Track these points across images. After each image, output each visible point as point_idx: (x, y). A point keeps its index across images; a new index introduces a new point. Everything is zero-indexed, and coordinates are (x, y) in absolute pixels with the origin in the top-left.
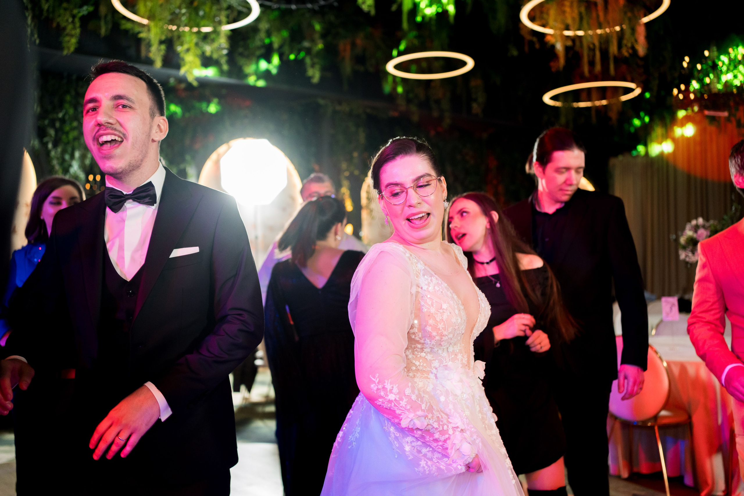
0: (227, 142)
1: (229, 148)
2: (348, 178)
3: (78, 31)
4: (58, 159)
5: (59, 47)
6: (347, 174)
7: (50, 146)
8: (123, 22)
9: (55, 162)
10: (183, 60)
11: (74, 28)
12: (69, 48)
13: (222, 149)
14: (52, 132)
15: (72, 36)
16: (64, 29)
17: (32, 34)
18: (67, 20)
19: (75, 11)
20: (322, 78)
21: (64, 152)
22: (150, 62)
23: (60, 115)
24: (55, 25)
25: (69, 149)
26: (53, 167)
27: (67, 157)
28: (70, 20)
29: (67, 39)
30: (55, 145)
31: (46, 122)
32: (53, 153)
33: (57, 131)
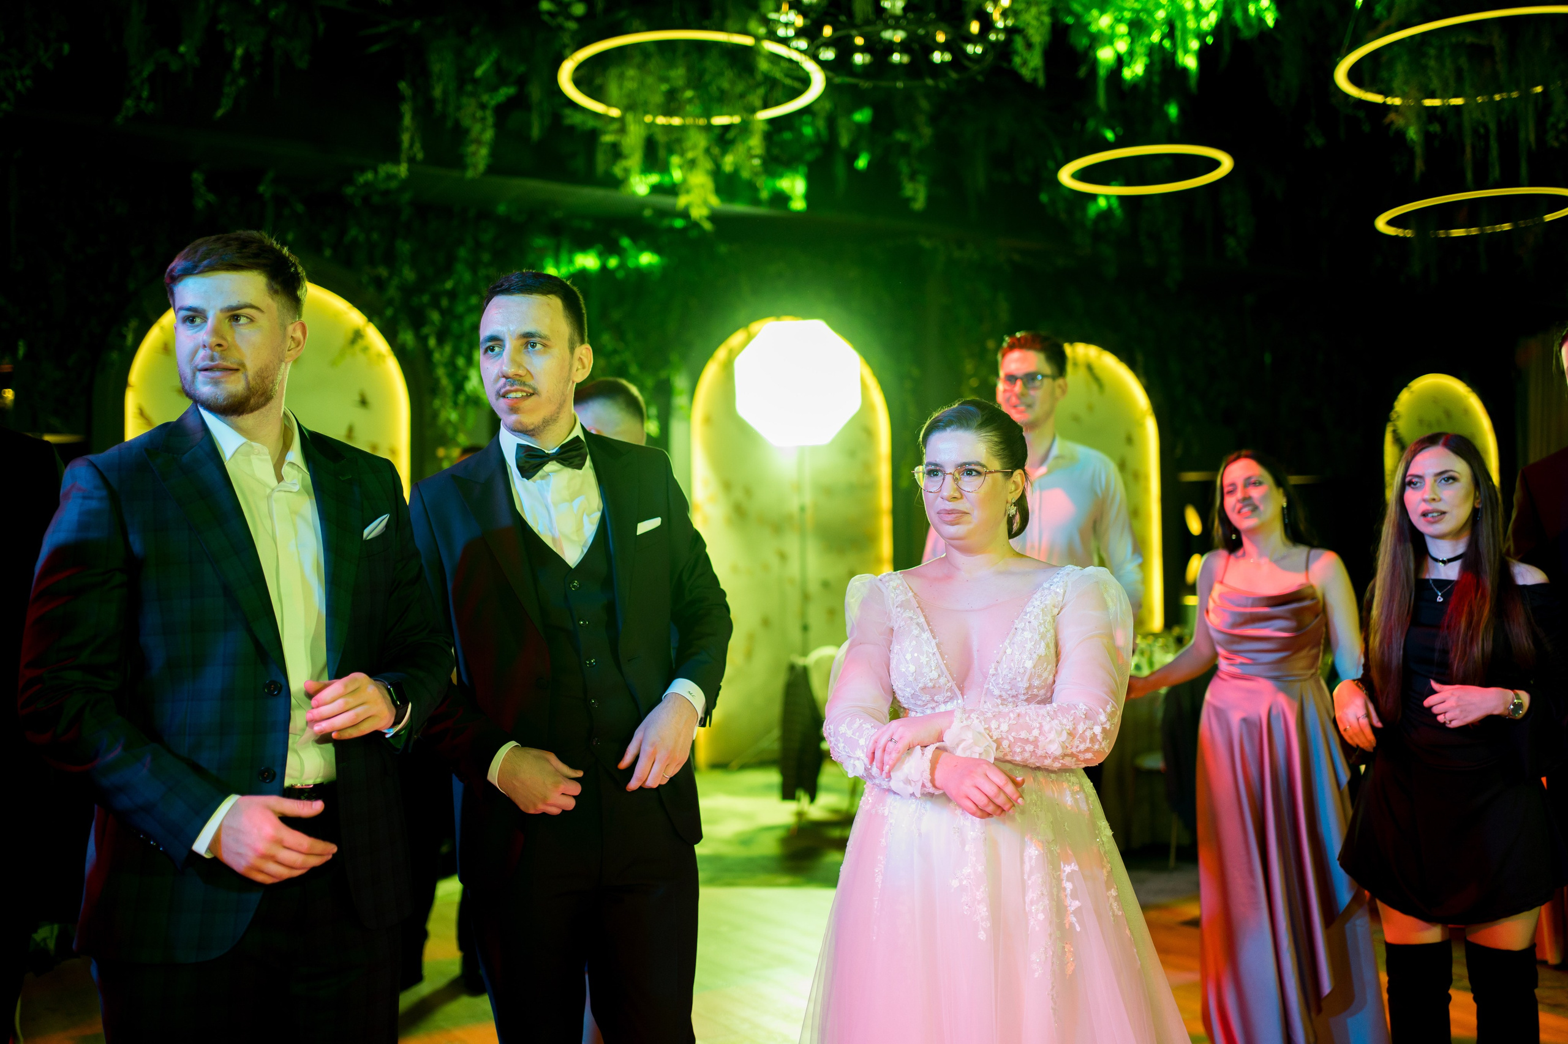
0: (745, 325)
1: (750, 338)
3: (489, 135)
4: (446, 365)
5: (459, 162)
7: (432, 342)
8: (568, 112)
9: (441, 372)
11: (483, 130)
12: (475, 166)
13: (737, 338)
14: (435, 316)
15: (479, 142)
16: (467, 131)
17: (411, 145)
18: (474, 116)
19: (485, 98)
20: (930, 199)
21: (456, 352)
22: (616, 182)
23: (449, 285)
24: (449, 124)
25: (464, 347)
26: (437, 381)
27: (461, 362)
28: (479, 114)
29: (472, 148)
30: (441, 341)
31: (426, 298)
32: (437, 356)
33: (443, 313)
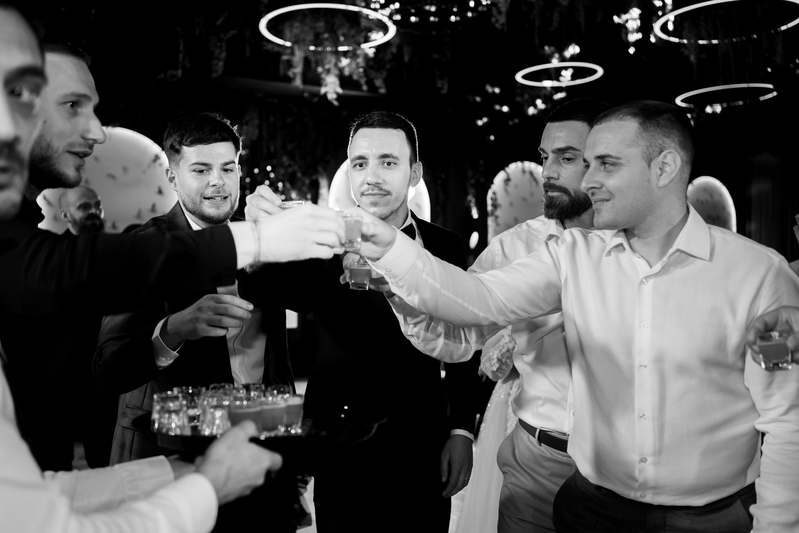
2: (473, 186)
3: (224, 55)
5: (209, 69)
6: (473, 181)
8: (265, 43)
10: (324, 80)
11: (221, 52)
12: (217, 71)
15: (219, 59)
16: (213, 53)
17: (184, 60)
18: (216, 45)
19: (222, 36)
20: (450, 89)
22: (290, 80)
24: (204, 49)
28: (219, 44)
29: (215, 62)
